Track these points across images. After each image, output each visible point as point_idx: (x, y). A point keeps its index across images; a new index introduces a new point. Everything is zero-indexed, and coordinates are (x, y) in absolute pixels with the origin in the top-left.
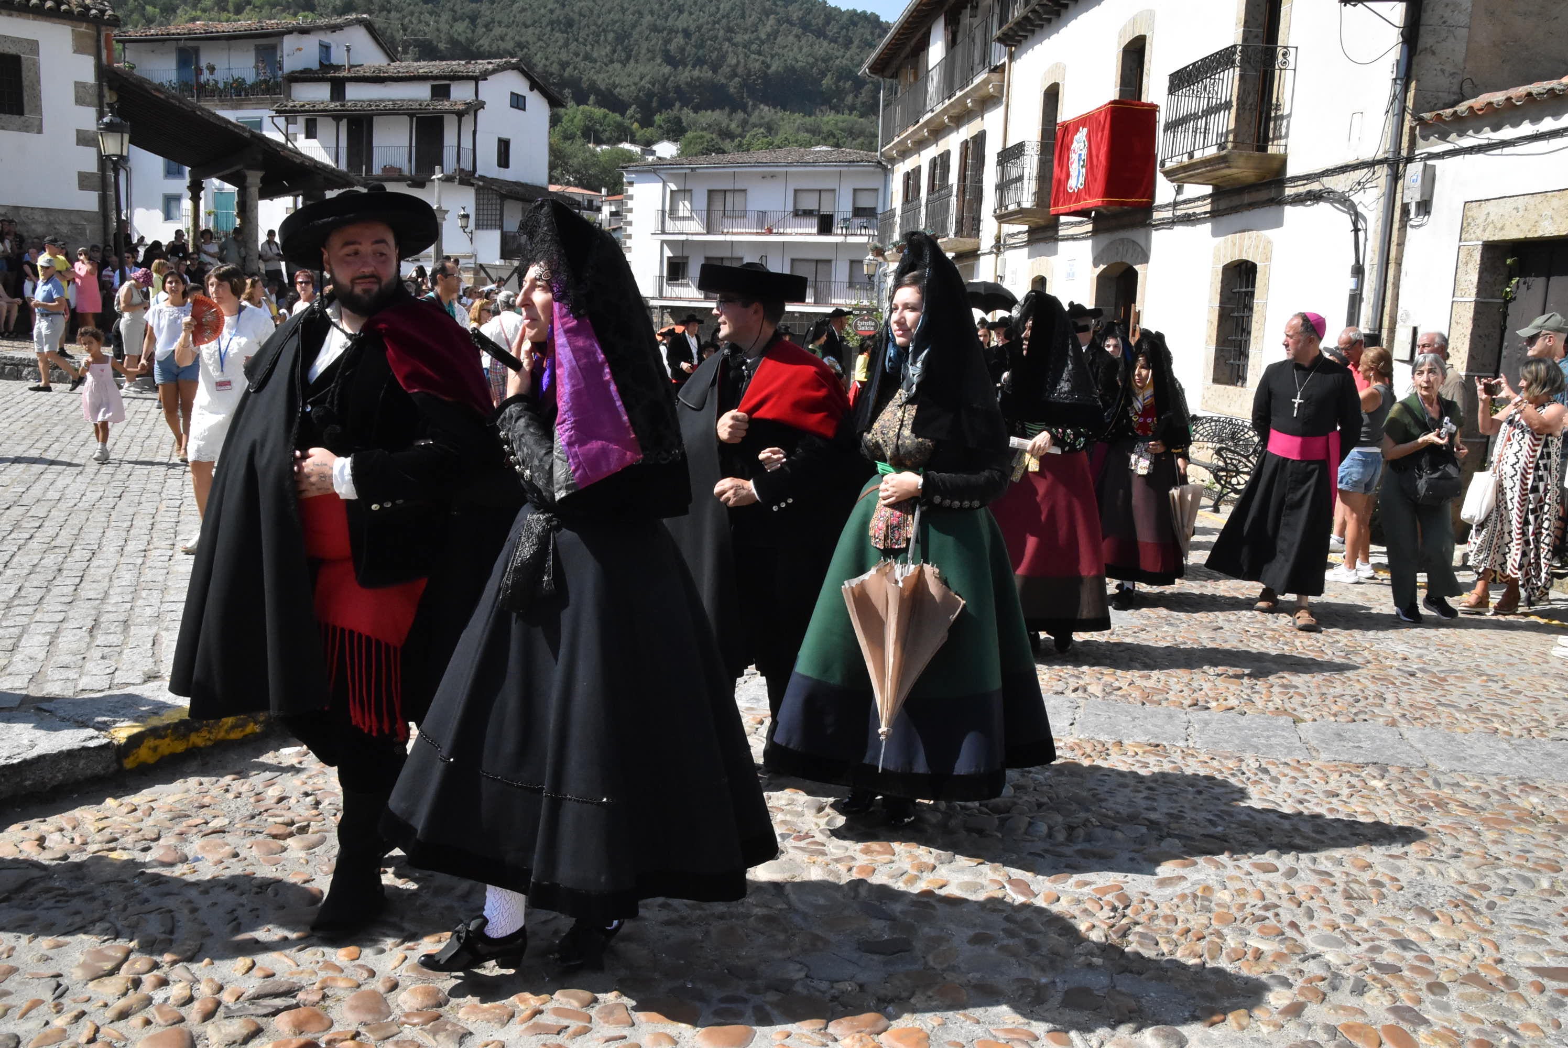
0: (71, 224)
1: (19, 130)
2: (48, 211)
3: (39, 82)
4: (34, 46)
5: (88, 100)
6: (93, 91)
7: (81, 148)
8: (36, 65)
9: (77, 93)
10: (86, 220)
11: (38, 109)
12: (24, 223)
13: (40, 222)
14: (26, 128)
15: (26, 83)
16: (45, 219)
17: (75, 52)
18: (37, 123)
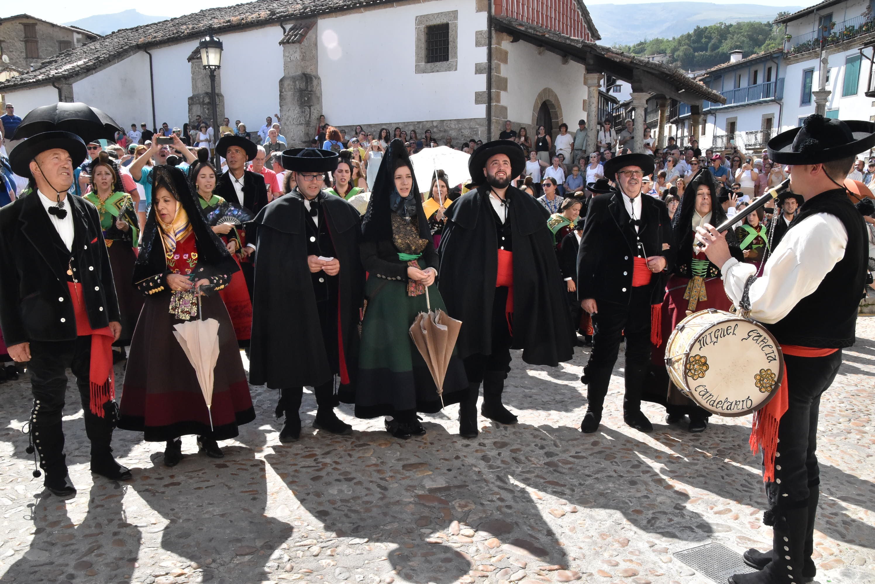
0: (470, 128)
1: (446, 70)
2: (458, 121)
3: (457, 37)
4: (455, 13)
5: (483, 42)
6: (486, 35)
7: (478, 75)
8: (456, 26)
9: (477, 38)
10: (478, 124)
11: (455, 55)
12: (445, 131)
13: (454, 129)
14: (449, 69)
15: (450, 39)
16: (457, 126)
17: (477, 11)
18: (455, 64)
